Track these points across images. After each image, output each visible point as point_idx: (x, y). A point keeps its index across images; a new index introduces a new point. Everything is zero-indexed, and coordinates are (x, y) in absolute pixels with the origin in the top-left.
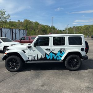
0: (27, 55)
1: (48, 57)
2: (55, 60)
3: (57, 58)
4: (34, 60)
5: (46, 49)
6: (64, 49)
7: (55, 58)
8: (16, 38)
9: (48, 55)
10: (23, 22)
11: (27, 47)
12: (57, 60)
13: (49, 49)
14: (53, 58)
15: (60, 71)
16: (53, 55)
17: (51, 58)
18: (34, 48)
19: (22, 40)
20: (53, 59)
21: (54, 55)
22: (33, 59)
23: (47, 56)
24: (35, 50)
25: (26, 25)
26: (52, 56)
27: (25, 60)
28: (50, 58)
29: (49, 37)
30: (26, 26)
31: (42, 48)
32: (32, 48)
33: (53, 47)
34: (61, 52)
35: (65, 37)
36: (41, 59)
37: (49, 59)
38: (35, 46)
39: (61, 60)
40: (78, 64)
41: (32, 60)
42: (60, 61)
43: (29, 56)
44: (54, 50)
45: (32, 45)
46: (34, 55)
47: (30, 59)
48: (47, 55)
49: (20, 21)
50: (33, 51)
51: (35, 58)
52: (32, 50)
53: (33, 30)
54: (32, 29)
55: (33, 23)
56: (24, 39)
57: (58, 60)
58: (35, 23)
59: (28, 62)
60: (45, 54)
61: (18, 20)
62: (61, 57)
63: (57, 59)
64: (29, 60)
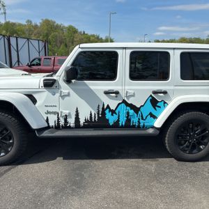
0: (43, 111)
1: (111, 119)
2: (134, 126)
3: (141, 121)
4: (66, 127)
5: (107, 93)
6: (165, 93)
7: (135, 120)
8: (18, 61)
9: (113, 112)
10: (39, 25)
11: (42, 84)
12: (139, 127)
13: (117, 93)
14: (128, 120)
15: (149, 161)
16: (128, 113)
17: (123, 121)
18: (65, 88)
19: (34, 65)
20: (128, 125)
21: (131, 112)
22: (62, 122)
23: (108, 115)
24: (68, 95)
25: (46, 32)
26: (125, 115)
27: (34, 126)
28: (118, 121)
29: (118, 51)
30: (47, 35)
31: (92, 87)
32: (59, 87)
33: (131, 85)
34: (154, 102)
35: (171, 52)
36: (90, 124)
37: (116, 125)
38: (68, 81)
39: (153, 127)
40: (206, 141)
41: (58, 127)
42: (151, 131)
43: (48, 113)
44: (133, 95)
45: (60, 76)
46: (66, 112)
47: (52, 124)
48: (107, 111)
49: (31, 22)
50: (63, 97)
51: (69, 120)
52: (58, 95)
53: (62, 46)
54: (61, 44)
55: (62, 30)
56: (40, 65)
57: (145, 128)
58: (69, 30)
59: (46, 134)
60: (101, 110)
61: (28, 21)
62: (155, 117)
63: (142, 124)
64: (48, 127)
